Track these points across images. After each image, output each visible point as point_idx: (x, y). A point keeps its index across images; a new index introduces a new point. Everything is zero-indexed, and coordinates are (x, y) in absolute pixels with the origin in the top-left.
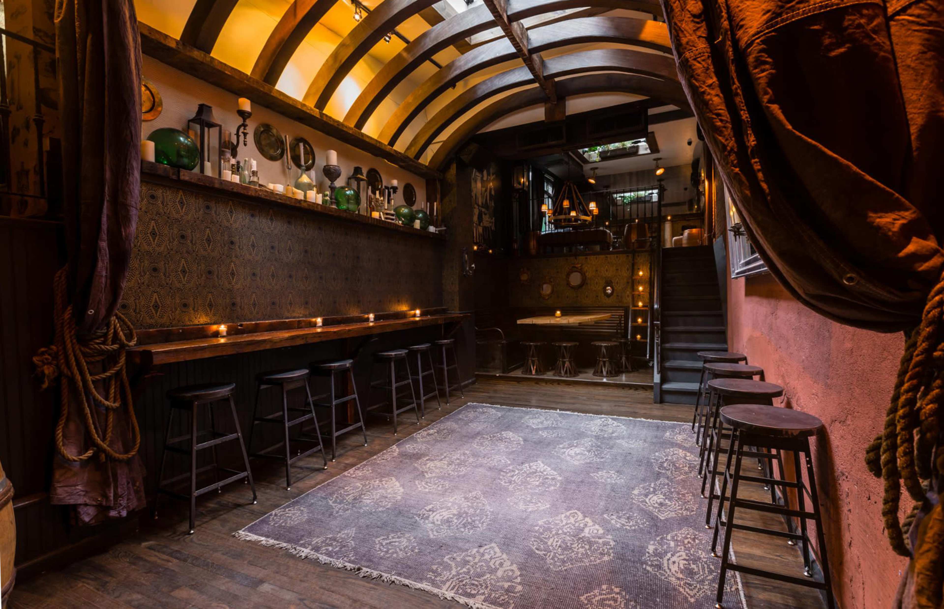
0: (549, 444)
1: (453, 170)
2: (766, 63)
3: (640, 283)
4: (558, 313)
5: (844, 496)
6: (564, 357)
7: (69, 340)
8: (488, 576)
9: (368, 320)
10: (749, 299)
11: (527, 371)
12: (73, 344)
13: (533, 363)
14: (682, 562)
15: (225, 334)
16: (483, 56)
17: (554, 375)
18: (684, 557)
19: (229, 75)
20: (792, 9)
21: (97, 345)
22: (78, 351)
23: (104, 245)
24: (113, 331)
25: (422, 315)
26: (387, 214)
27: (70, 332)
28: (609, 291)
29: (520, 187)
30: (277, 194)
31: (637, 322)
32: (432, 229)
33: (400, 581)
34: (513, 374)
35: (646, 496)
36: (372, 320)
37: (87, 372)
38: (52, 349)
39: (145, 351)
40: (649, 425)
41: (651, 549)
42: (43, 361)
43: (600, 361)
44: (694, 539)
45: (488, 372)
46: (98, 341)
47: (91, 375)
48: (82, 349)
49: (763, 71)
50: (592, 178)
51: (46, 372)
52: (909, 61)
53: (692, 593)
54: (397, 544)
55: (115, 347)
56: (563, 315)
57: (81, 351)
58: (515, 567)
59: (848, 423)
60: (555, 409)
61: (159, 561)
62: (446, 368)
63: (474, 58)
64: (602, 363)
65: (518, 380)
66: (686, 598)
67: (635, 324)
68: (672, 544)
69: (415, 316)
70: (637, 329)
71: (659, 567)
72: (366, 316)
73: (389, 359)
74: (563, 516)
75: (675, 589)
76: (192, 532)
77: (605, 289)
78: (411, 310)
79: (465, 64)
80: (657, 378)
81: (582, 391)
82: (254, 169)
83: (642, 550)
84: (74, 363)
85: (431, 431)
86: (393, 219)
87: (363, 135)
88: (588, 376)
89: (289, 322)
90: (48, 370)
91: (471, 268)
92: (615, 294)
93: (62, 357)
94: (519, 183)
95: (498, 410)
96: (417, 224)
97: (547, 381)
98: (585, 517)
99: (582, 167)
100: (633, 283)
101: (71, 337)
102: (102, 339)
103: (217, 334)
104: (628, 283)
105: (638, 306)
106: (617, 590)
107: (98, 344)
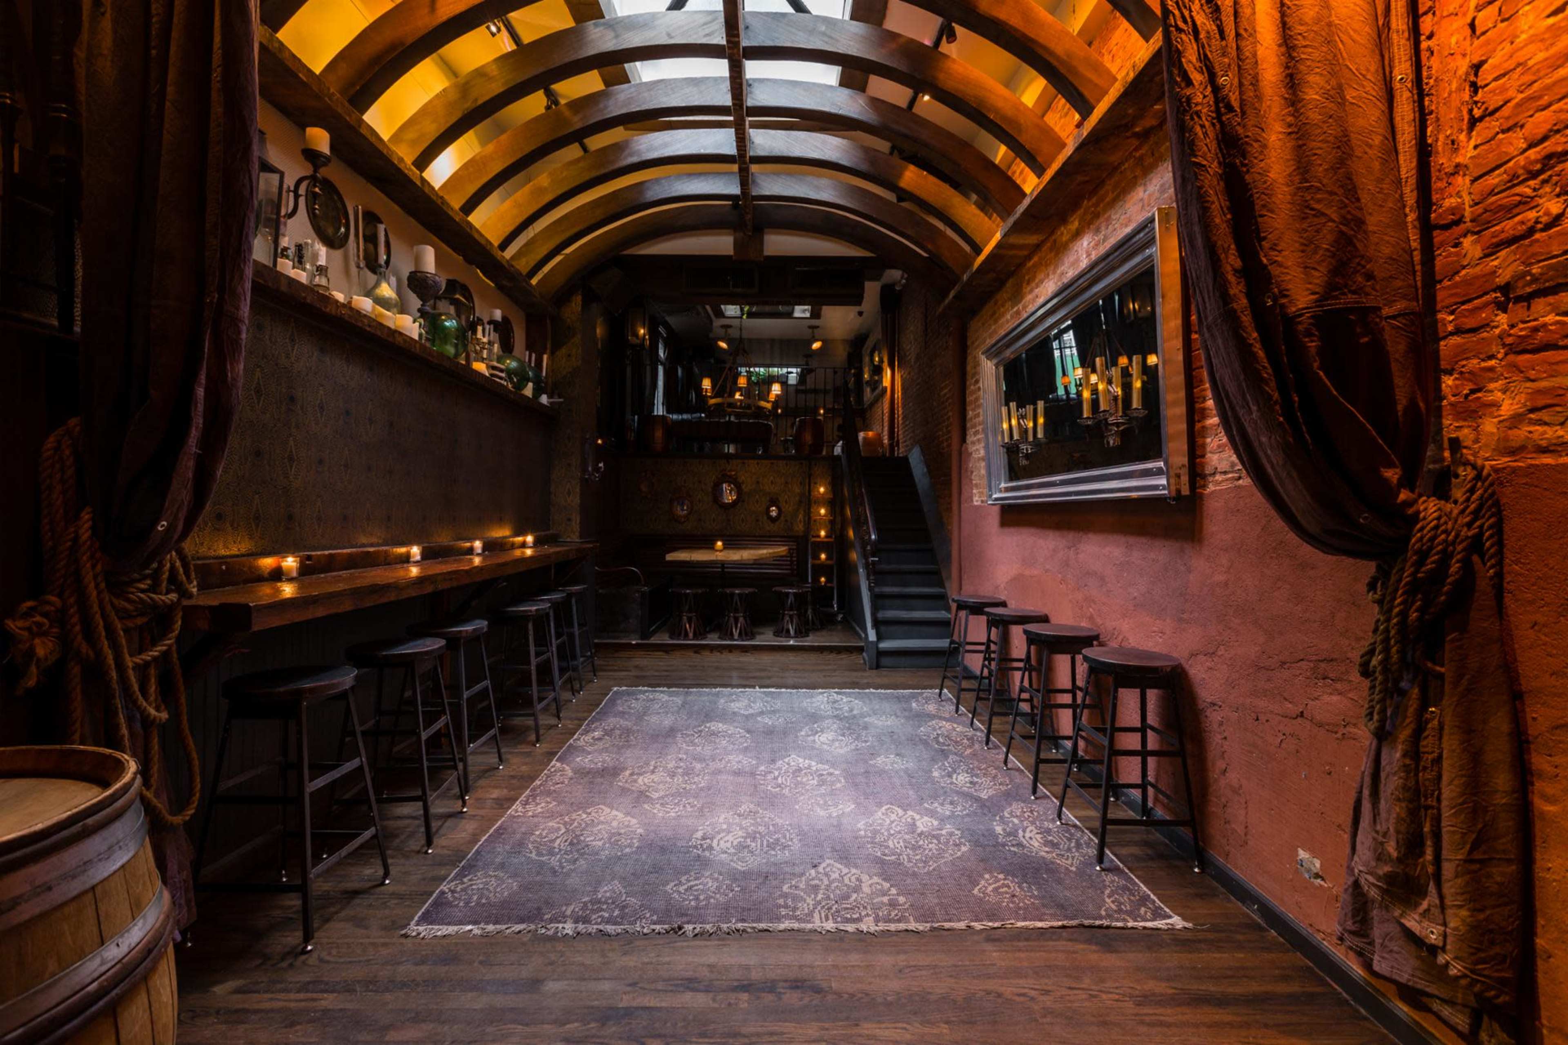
0: (785, 733)
1: (576, 303)
2: (1315, 335)
3: (820, 502)
4: (719, 544)
5: (1215, 726)
6: (736, 611)
7: (92, 585)
8: (854, 896)
9: (471, 551)
10: (1007, 530)
11: (680, 634)
12: (99, 593)
13: (690, 621)
14: (1039, 836)
15: (295, 574)
16: (679, 146)
17: (721, 638)
18: (1035, 831)
19: (302, 82)
20: (1336, 298)
21: (140, 591)
22: (109, 608)
23: (200, 392)
24: (168, 565)
25: (537, 543)
26: (494, 368)
27: (94, 567)
28: (774, 514)
29: (638, 341)
30: (365, 316)
31: (819, 559)
32: (544, 399)
33: (754, 928)
34: (654, 640)
35: (950, 776)
36: (479, 551)
37: (125, 651)
38: (48, 603)
39: (224, 608)
40: (887, 698)
41: (999, 829)
42: (29, 629)
43: (784, 615)
44: (1031, 812)
45: (618, 638)
46: (142, 586)
47: (131, 656)
48: (115, 601)
49: (1312, 341)
50: (723, 340)
51: (41, 652)
52: (1397, 356)
53: (1069, 862)
54: (701, 887)
55: (173, 596)
56: (726, 547)
57: (112, 604)
58: (876, 879)
59: (1220, 653)
60: (754, 687)
61: (292, 1005)
62: (577, 633)
63: (666, 145)
64: (787, 618)
65: (666, 649)
66: (1067, 869)
67: (817, 562)
68: (1016, 821)
69: (524, 545)
70: (820, 569)
71: (1020, 845)
72: (468, 544)
73: (525, 617)
74: (880, 813)
75: (1053, 863)
76: (309, 948)
77: (768, 511)
78: (518, 535)
79: (648, 150)
80: (872, 636)
81: (766, 659)
82: (322, 262)
83: (992, 834)
84: (104, 634)
85: (597, 734)
86: (501, 378)
87: (470, 225)
88: (766, 638)
89: (374, 552)
90: (43, 649)
91: (597, 469)
92: (782, 518)
93: (75, 620)
94: (636, 335)
95: (671, 694)
96: (528, 390)
97: (712, 648)
98: (905, 810)
99: (711, 321)
100: (808, 502)
101: (95, 577)
102: (149, 582)
103: (278, 575)
104: (800, 502)
105: (819, 536)
106: (1001, 876)
107: (143, 591)
